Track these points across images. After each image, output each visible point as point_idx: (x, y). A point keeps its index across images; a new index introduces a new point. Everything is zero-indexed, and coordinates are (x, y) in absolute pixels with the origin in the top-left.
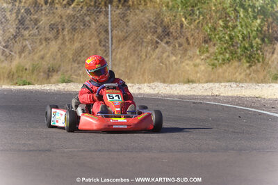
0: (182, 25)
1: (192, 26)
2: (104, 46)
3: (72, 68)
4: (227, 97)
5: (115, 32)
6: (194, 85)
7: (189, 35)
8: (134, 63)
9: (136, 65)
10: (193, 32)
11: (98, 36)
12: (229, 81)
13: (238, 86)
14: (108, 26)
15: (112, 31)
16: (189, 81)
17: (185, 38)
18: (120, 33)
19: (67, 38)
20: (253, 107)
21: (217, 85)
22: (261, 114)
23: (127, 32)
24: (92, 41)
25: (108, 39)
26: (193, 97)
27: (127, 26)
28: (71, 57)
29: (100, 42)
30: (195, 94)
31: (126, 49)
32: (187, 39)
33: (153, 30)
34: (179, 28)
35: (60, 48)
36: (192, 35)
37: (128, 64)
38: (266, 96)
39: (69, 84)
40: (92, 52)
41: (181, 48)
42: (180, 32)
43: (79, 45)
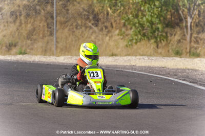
0: (108, 14)
1: (115, 15)
2: (50, 28)
3: (26, 44)
4: (142, 67)
5: (58, 18)
6: (117, 58)
7: (113, 21)
8: (72, 41)
9: (74, 42)
10: (116, 19)
11: (46, 21)
12: (142, 55)
13: (149, 59)
14: (53, 13)
15: (56, 17)
16: (113, 55)
17: (110, 23)
18: (62, 18)
19: (23, 22)
20: (160, 75)
21: (134, 58)
22: (166, 79)
23: (67, 18)
24: (41, 25)
25: (53, 23)
26: (116, 66)
27: (67, 13)
28: (26, 36)
29: (48, 25)
30: (117, 64)
31: (66, 30)
32: (112, 24)
33: (86, 17)
34: (105, 16)
35: (18, 29)
36: (115, 21)
37: (68, 42)
38: (169, 67)
39: (25, 55)
40: (41, 32)
41: (107, 30)
42: (107, 18)
43: (32, 27)
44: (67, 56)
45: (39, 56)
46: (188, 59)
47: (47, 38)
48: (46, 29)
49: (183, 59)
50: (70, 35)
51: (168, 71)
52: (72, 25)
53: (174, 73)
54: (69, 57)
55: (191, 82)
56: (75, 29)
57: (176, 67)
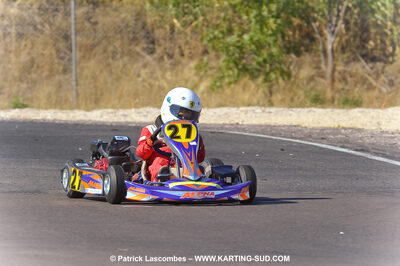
0: (172, 27)
1: (188, 30)
4: (254, 126)
5: (79, 39)
7: (181, 42)
8: (106, 83)
9: (109, 85)
10: (188, 38)
11: (54, 45)
12: (249, 105)
13: (263, 111)
15: (76, 34)
17: (177, 47)
18: (85, 40)
20: (296, 138)
21: (234, 110)
24: (46, 52)
27: (94, 30)
29: (58, 51)
31: (92, 63)
32: (180, 47)
33: (131, 36)
34: (168, 34)
36: (187, 43)
37: (98, 84)
38: (306, 125)
39: (24, 110)
40: (47, 67)
41: (170, 61)
42: (171, 39)
43: (28, 58)
44: (106, 110)
45: (52, 111)
46: (337, 111)
47: (57, 77)
48: (56, 61)
49: (329, 110)
50: (101, 71)
51: (306, 131)
52: (105, 51)
53: (318, 134)
54: (110, 110)
55: (357, 150)
56: (110, 60)
57: (320, 125)
